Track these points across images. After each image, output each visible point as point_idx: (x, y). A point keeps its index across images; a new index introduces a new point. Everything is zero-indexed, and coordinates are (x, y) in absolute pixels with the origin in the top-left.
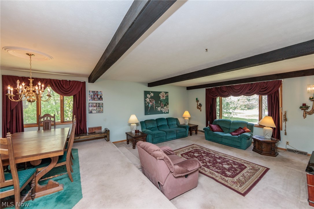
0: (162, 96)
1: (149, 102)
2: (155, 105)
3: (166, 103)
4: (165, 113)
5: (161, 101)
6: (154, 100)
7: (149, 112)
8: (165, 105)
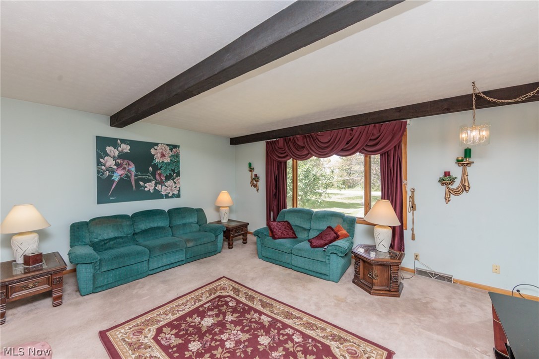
0: (159, 155)
1: (115, 167)
2: (136, 176)
3: (173, 172)
4: (167, 196)
5: (156, 168)
6: (131, 163)
7: (112, 195)
8: (169, 178)
